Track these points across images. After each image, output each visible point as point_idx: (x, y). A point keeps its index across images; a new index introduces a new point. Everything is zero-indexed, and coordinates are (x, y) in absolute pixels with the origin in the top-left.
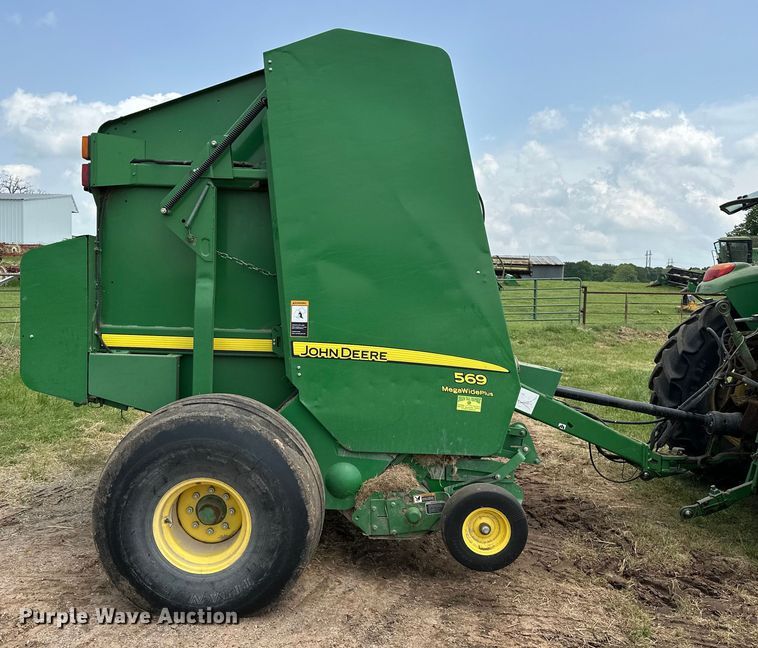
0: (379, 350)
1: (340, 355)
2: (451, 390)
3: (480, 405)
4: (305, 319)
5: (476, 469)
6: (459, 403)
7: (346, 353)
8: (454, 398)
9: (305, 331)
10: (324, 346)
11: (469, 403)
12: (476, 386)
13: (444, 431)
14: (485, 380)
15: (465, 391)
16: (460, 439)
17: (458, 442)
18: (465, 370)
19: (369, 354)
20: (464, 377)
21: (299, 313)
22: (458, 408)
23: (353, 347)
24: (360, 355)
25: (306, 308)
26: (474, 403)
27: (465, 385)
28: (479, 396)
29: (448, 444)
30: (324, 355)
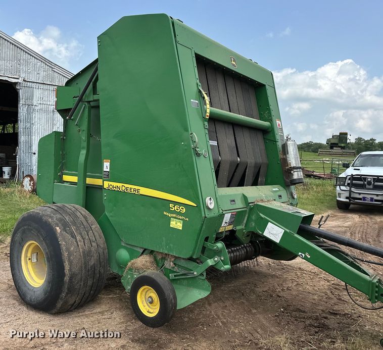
0: (137, 187)
1: (121, 190)
2: (168, 214)
3: (181, 225)
4: (108, 170)
5: (186, 266)
6: (171, 223)
7: (124, 188)
8: (169, 219)
9: (108, 175)
10: (115, 184)
11: (176, 223)
12: (179, 213)
13: (164, 239)
14: (184, 210)
15: (174, 215)
16: (171, 245)
17: (171, 246)
18: (175, 203)
19: (133, 189)
20: (174, 207)
21: (106, 166)
22: (171, 226)
23: (127, 186)
24: (129, 190)
25: (109, 163)
26: (179, 224)
27: (174, 212)
28: (181, 219)
29: (166, 248)
30: (115, 189)
